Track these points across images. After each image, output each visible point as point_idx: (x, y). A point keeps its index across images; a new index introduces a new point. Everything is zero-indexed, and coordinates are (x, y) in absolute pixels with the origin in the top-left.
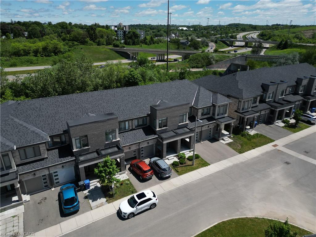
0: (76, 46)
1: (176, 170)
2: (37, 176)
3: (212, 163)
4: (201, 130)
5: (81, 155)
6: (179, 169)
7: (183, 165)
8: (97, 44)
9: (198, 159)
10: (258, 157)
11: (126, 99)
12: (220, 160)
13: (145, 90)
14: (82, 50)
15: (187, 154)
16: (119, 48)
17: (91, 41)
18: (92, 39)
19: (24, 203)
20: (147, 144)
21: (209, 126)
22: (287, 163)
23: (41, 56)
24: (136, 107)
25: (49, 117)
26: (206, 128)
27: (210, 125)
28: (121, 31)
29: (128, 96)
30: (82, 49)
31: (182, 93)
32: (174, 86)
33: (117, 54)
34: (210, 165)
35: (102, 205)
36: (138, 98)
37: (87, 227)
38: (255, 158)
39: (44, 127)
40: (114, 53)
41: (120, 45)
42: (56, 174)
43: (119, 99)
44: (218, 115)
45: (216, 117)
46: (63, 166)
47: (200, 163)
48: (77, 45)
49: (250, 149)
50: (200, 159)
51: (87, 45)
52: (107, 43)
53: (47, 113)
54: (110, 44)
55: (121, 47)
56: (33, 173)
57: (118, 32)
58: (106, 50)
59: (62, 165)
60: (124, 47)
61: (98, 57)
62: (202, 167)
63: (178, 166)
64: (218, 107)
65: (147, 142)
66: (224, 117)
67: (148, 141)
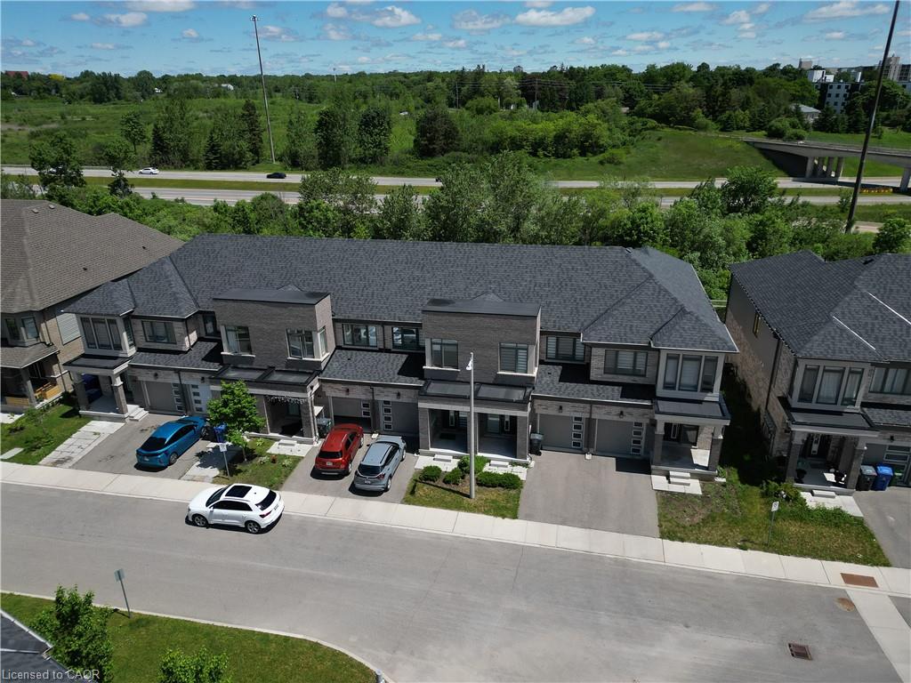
0: (647, 132)
1: (415, 486)
2: (159, 380)
3: (529, 517)
4: (587, 416)
5: (236, 368)
6: (423, 490)
7: (445, 486)
8: (722, 127)
9: (506, 491)
10: (710, 576)
11: (396, 271)
12: (563, 523)
13: (460, 256)
14: (659, 144)
15: (498, 466)
16: (780, 142)
17: (707, 117)
18: (712, 112)
19: (127, 420)
20: (395, 395)
21: (622, 413)
22: (800, 652)
23: (545, 155)
24: (407, 295)
25: (222, 273)
26: (609, 413)
27: (630, 409)
28: (843, 86)
29: (406, 263)
30: (659, 139)
31: (572, 285)
32: (558, 261)
33: (763, 160)
34: (515, 517)
35: (202, 479)
36: (429, 272)
37: (137, 501)
38: (698, 573)
39: (203, 291)
40: (756, 154)
41: (790, 131)
42: (195, 390)
43: (379, 266)
44: (667, 386)
45: (660, 391)
46: (203, 379)
47: (493, 501)
48: (653, 128)
49: (722, 543)
50: (513, 492)
51: (680, 129)
52: (752, 125)
53: (224, 265)
54: (761, 128)
55: (790, 139)
56: (154, 372)
57: (831, 87)
58: (731, 146)
59: (203, 375)
60: (800, 138)
61: (695, 167)
62: (486, 513)
63: (432, 483)
64: (669, 357)
65: (396, 390)
66: (700, 402)
67: (401, 391)
